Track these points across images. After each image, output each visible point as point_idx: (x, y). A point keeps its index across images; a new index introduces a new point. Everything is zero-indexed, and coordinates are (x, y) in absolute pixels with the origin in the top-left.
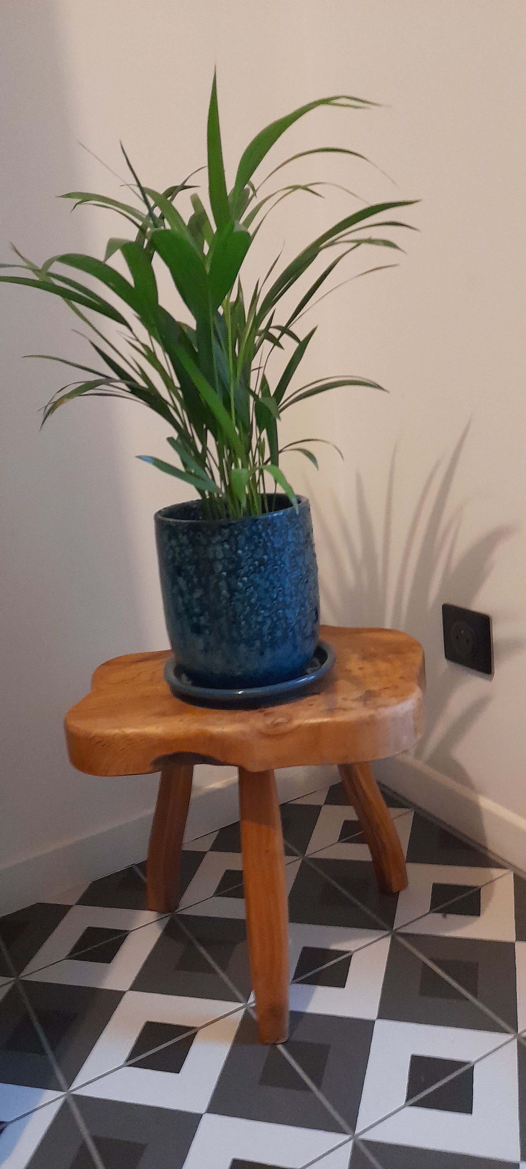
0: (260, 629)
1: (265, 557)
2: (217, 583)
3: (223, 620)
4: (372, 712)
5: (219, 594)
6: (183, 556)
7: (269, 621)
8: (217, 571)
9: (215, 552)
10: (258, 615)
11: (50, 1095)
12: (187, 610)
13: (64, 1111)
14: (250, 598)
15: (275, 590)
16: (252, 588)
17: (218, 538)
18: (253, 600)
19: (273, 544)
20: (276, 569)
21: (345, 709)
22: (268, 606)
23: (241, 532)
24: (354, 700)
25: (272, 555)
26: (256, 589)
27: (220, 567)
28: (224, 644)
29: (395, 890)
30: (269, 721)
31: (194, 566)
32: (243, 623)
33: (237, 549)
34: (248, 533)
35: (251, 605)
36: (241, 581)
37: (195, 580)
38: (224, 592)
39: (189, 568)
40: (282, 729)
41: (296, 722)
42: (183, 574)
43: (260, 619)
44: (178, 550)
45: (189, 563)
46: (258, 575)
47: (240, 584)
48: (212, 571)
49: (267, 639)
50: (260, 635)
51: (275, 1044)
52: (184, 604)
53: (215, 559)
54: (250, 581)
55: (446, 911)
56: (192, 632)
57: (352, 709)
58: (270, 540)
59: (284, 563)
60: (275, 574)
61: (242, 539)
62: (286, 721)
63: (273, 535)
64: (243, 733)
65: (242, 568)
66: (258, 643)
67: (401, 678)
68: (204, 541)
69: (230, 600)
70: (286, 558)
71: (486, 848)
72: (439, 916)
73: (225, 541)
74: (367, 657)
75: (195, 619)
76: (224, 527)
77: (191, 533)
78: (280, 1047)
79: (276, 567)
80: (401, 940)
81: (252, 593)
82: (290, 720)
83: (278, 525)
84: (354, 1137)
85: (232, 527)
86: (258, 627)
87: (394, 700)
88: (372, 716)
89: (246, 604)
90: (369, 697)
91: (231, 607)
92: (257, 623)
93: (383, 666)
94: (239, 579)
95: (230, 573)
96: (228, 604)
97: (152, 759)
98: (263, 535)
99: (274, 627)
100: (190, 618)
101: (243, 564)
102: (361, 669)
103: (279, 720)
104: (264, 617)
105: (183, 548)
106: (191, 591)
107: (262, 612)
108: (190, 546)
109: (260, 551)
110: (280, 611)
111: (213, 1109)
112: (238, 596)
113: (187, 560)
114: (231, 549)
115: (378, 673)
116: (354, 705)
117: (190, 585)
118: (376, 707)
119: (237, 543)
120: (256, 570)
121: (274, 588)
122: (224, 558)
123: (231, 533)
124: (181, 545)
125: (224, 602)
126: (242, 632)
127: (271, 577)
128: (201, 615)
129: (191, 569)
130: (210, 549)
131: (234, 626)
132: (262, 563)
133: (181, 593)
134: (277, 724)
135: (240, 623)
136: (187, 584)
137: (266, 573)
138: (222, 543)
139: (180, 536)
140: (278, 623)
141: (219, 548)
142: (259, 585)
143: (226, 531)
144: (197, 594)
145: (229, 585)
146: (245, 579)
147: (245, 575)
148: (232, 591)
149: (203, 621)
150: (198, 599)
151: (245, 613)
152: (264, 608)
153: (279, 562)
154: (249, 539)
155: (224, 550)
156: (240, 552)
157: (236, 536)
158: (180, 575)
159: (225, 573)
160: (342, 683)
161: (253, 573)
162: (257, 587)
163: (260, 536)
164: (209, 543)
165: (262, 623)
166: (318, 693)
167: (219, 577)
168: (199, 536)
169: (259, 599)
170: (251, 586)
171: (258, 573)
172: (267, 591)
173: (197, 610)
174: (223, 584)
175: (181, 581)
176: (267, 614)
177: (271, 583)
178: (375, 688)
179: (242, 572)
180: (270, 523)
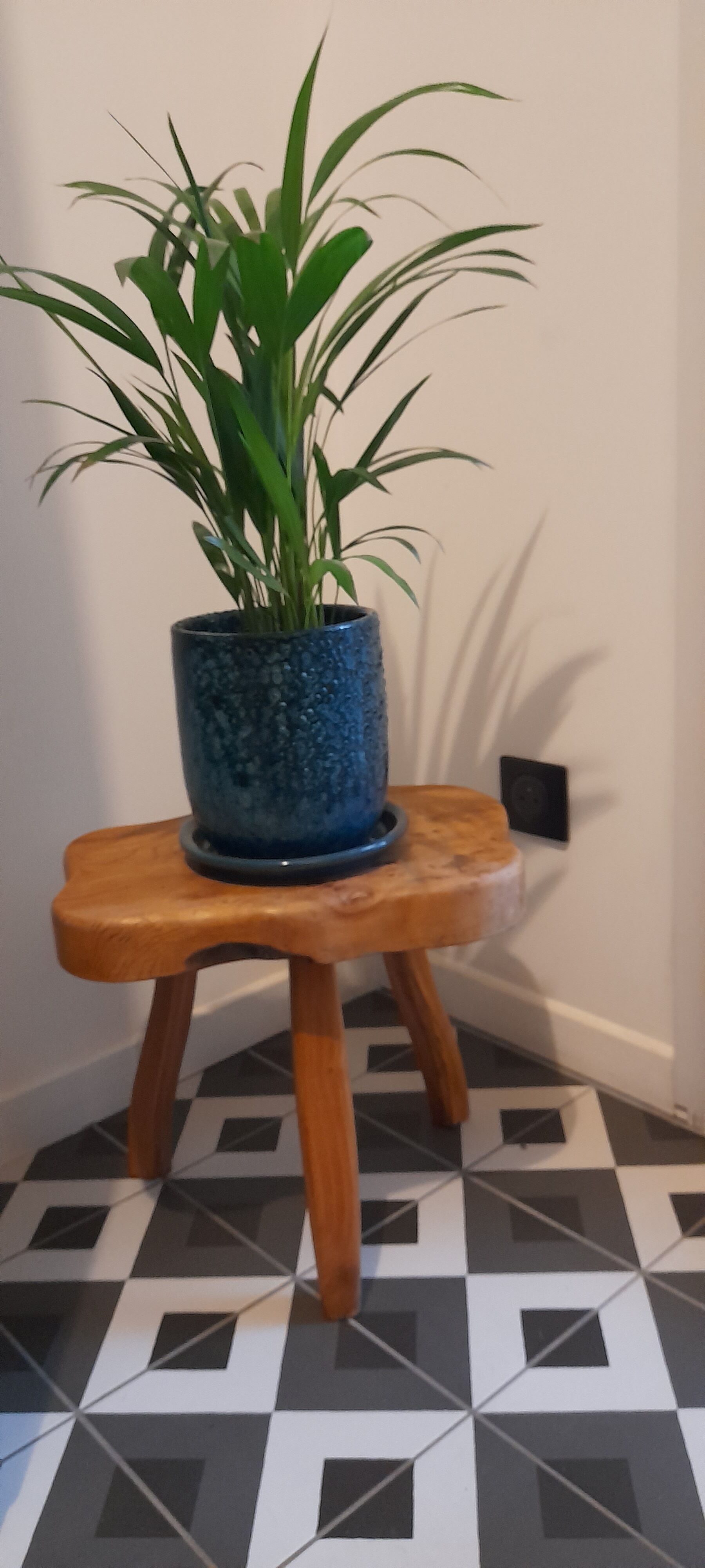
0: (328, 778)
1: (336, 682)
2: (272, 719)
3: (279, 766)
4: (474, 879)
5: (275, 731)
6: (225, 681)
7: (338, 767)
8: (274, 701)
9: (271, 675)
10: (326, 759)
11: (51, 1419)
12: (228, 754)
13: (78, 1436)
14: (315, 736)
15: (347, 726)
16: (319, 723)
17: (276, 656)
18: (320, 739)
19: (344, 664)
20: (349, 698)
21: (438, 878)
22: (338, 747)
23: (306, 648)
24: (445, 867)
25: (343, 680)
26: (324, 724)
27: (277, 695)
28: (280, 799)
29: (455, 1122)
30: (344, 897)
31: (241, 695)
32: (306, 769)
33: (301, 671)
34: (315, 650)
35: (318, 746)
36: (305, 714)
37: (242, 714)
38: (283, 728)
39: (233, 697)
40: (363, 905)
41: (378, 897)
42: (224, 706)
43: (328, 764)
44: (216, 673)
45: (233, 691)
46: (326, 706)
47: (304, 718)
48: (266, 701)
49: (336, 790)
50: (327, 786)
51: (343, 1321)
52: (223, 746)
53: (272, 685)
54: (317, 713)
55: (524, 1141)
56: (235, 783)
57: (447, 877)
58: (341, 660)
59: (356, 690)
60: (347, 705)
61: (307, 658)
62: (365, 895)
63: (345, 652)
64: (314, 914)
65: (307, 697)
66: (324, 797)
67: (493, 839)
68: (257, 661)
69: (290, 740)
70: (359, 684)
71: (555, 1064)
72: (516, 1148)
73: (286, 660)
74: (436, 818)
75: (239, 767)
76: (286, 642)
77: (238, 650)
78: (353, 1323)
79: (348, 696)
80: (476, 1180)
81: (319, 730)
82: (371, 894)
83: (351, 640)
84: (473, 1412)
85: (295, 641)
86: (326, 774)
87: (495, 865)
88: (474, 885)
89: (311, 744)
90: (460, 862)
91: (290, 750)
92: (325, 769)
93: (463, 827)
94: (303, 711)
95: (290, 703)
96: (288, 745)
97: (187, 955)
98: (334, 652)
99: (345, 774)
100: (232, 765)
101: (308, 691)
102: (435, 831)
103: (358, 894)
104: (333, 762)
105: (226, 671)
106: (236, 729)
107: (331, 754)
108: (236, 667)
109: (330, 674)
110: (352, 754)
111: (281, 1405)
112: (300, 733)
113: (231, 687)
114: (292, 671)
115: (460, 835)
116: (447, 872)
117: (234, 721)
118: (478, 873)
119: (301, 662)
120: (324, 700)
121: (346, 722)
122: (284, 682)
123: (294, 651)
124: (221, 667)
125: (282, 742)
126: (306, 781)
127: (342, 710)
128: (250, 759)
129: (235, 699)
130: (265, 671)
131: (294, 774)
132: (332, 689)
133: (220, 732)
134: (355, 901)
135: (303, 770)
136: (230, 721)
137: (337, 703)
138: (280, 663)
139: (221, 655)
140: (349, 769)
141: (277, 670)
142: (328, 719)
143: (287, 647)
144: (244, 734)
145: (289, 719)
146: (310, 710)
147: (311, 706)
148: (293, 726)
149: (251, 768)
150: (243, 740)
151: (310, 756)
152: (333, 749)
153: (352, 689)
154: (316, 658)
155: (283, 673)
156: (304, 674)
157: (300, 654)
158: (219, 708)
159: (284, 704)
160: (417, 849)
161: (319, 703)
162: (324, 721)
163: (330, 655)
164: (264, 662)
165: (331, 770)
166: (394, 862)
167: (277, 710)
168: (249, 653)
169: (328, 738)
170: (317, 721)
171: (327, 703)
172: (336, 726)
173: (243, 754)
174: (281, 717)
175: (220, 716)
176: (336, 758)
177: (343, 716)
178: (465, 852)
179: (306, 701)
180: (341, 637)
